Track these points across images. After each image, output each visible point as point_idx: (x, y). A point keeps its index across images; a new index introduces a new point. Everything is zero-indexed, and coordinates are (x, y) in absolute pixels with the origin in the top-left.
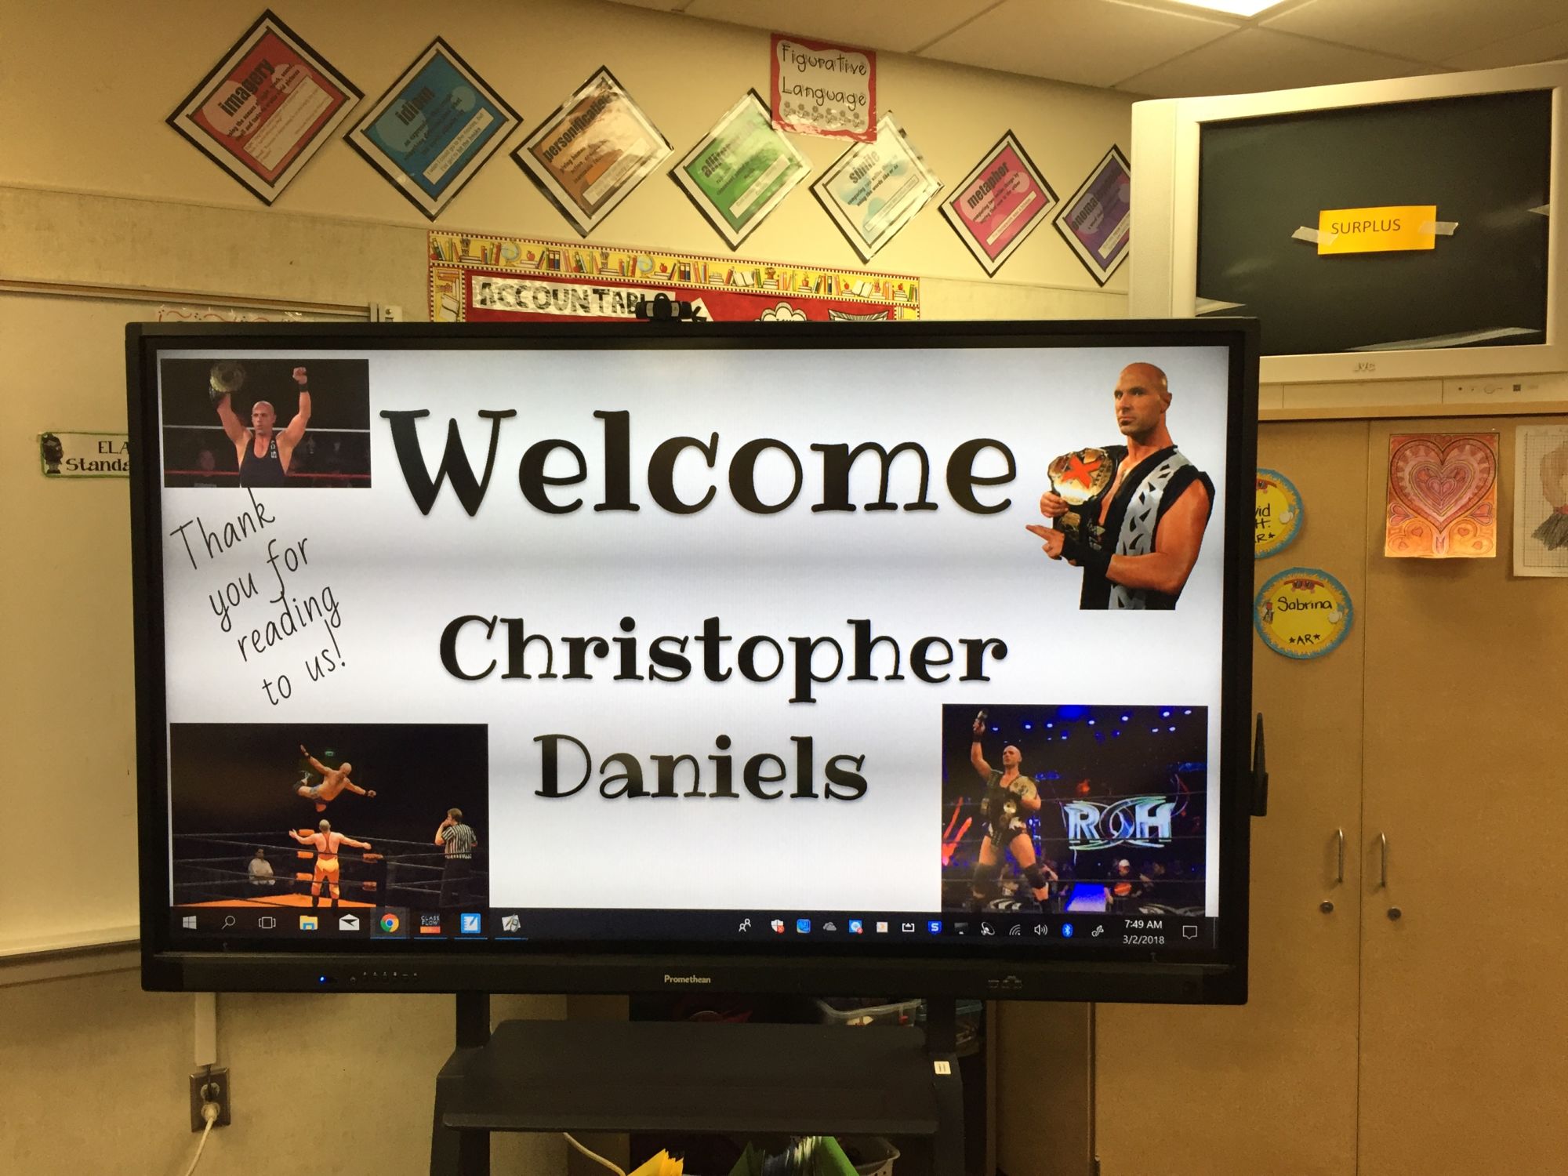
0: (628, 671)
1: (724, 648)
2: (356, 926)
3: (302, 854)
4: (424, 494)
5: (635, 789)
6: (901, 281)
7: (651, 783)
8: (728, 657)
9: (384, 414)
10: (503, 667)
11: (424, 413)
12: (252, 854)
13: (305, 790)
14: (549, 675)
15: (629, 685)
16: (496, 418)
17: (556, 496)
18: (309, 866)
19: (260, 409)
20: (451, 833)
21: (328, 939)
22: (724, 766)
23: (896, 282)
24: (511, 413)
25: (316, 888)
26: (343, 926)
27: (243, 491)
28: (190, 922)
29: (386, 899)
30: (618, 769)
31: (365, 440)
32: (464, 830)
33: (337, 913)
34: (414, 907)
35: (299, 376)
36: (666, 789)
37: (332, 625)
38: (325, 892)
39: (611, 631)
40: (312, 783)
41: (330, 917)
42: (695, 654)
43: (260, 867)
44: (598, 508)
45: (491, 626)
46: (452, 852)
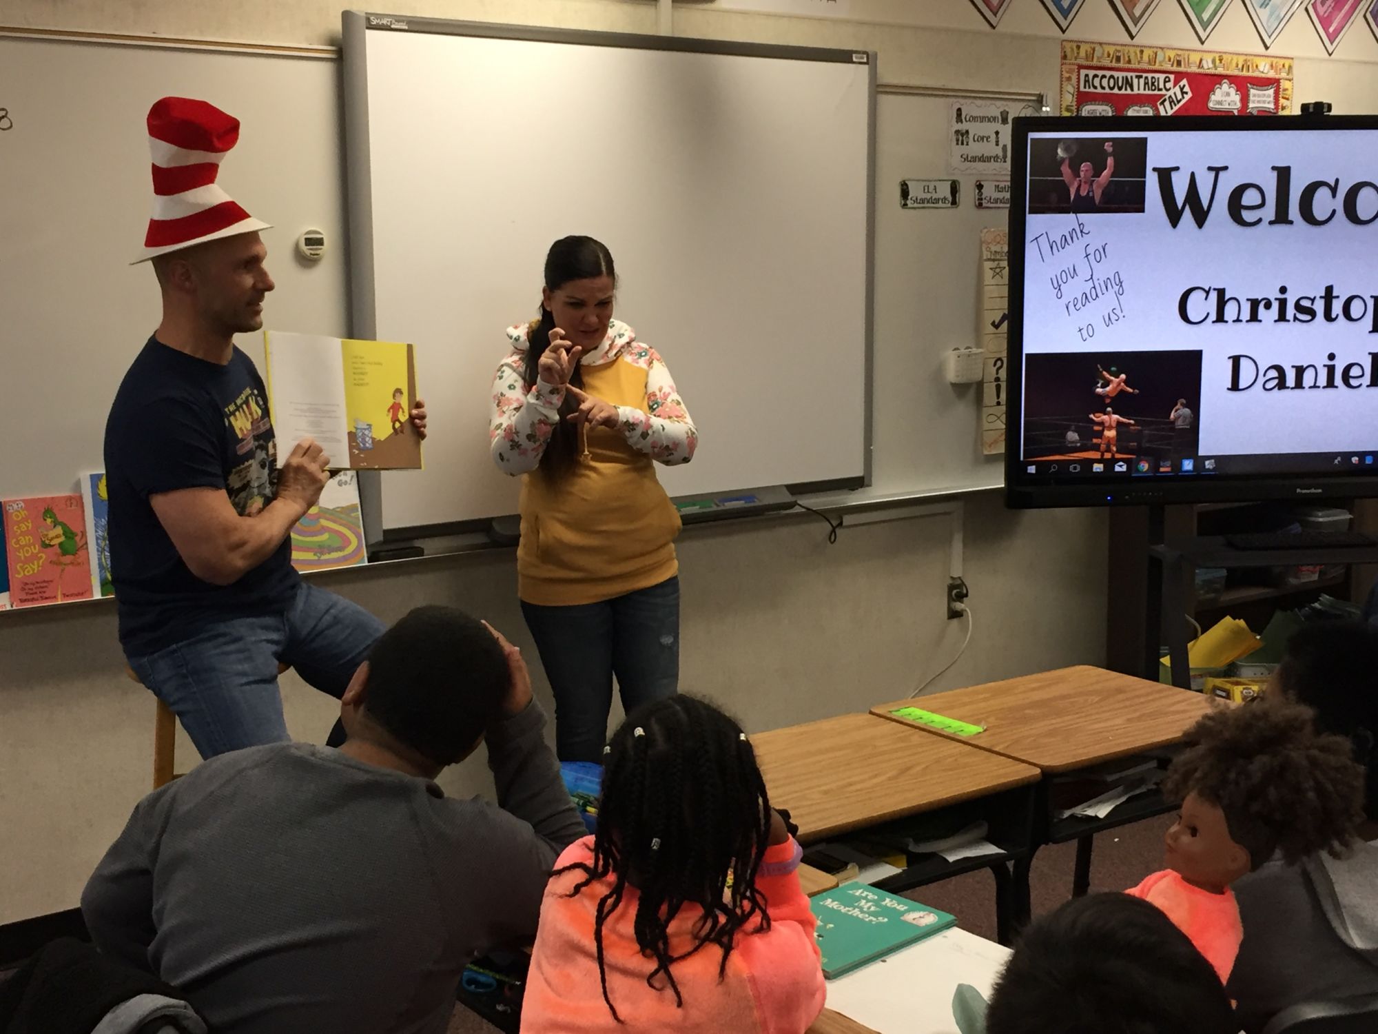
0: (1282, 317)
1: (1334, 301)
2: (1124, 468)
3: (1096, 428)
4: (1174, 216)
5: (1282, 385)
6: (1283, 61)
7: (1291, 380)
8: (1337, 307)
9: (1155, 169)
10: (1213, 317)
11: (1177, 169)
12: (1068, 429)
13: (1099, 390)
14: (1238, 320)
15: (1282, 324)
16: (1217, 170)
17: (1248, 216)
18: (1100, 434)
19: (1085, 167)
20: (1179, 413)
21: (1109, 476)
22: (1331, 370)
24: (1226, 168)
25: (1103, 447)
26: (1117, 469)
27: (1072, 216)
28: (1032, 469)
29: (1141, 453)
30: (1274, 373)
31: (1142, 185)
32: (1187, 411)
33: (1114, 461)
34: (1156, 458)
35: (1108, 147)
36: (1299, 384)
37: (1119, 294)
38: (1109, 450)
39: (1273, 294)
40: (1103, 386)
42: (1319, 307)
43: (1072, 436)
44: (1271, 223)
45: (1208, 293)
46: (1180, 424)
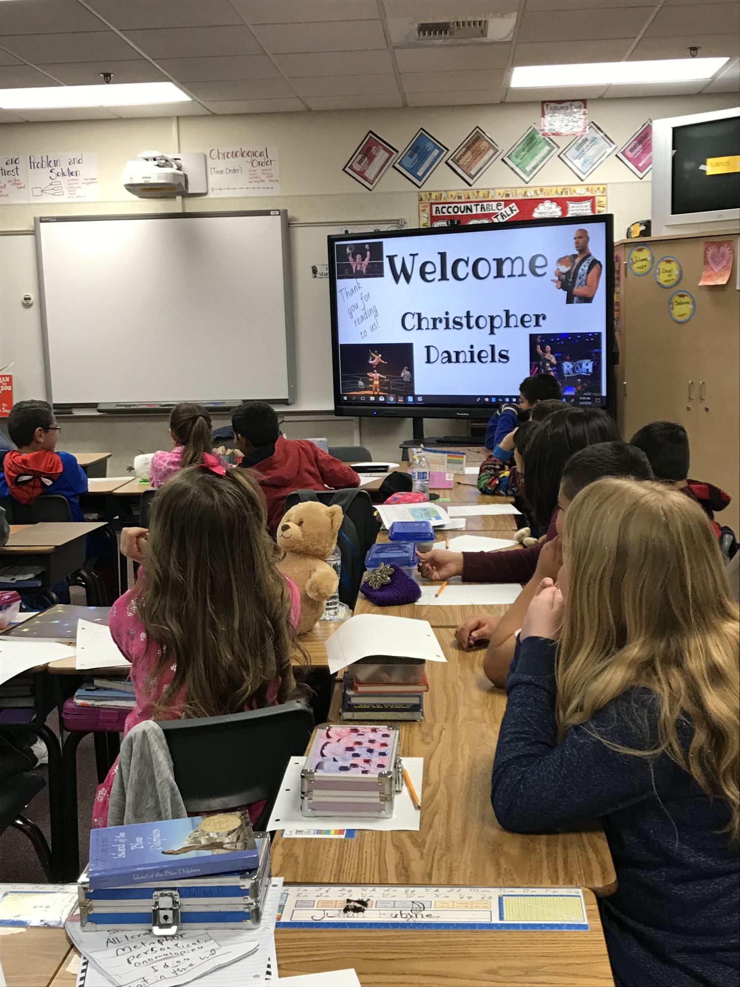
0: (447, 327)
1: (471, 319)
2: (383, 399)
3: (371, 380)
4: (397, 278)
5: (450, 361)
6: (598, 186)
7: (454, 359)
8: (473, 322)
9: (387, 256)
10: (417, 327)
11: (396, 256)
12: (359, 379)
13: (371, 362)
14: (427, 329)
15: (448, 330)
16: (413, 255)
17: (428, 277)
18: (372, 383)
19: (358, 256)
20: (405, 373)
21: (377, 404)
22: (472, 353)
23: (597, 187)
24: (417, 254)
25: (374, 389)
26: (380, 399)
27: (354, 279)
28: (345, 398)
29: (390, 392)
30: (446, 355)
31: (382, 264)
32: (408, 373)
33: (379, 396)
34: (397, 394)
35: (367, 247)
36: (457, 361)
37: (376, 316)
38: (376, 391)
39: (443, 316)
40: (372, 360)
41: (377, 396)
42: (464, 321)
43: (361, 383)
44: (439, 280)
45: (413, 315)
46: (405, 379)
